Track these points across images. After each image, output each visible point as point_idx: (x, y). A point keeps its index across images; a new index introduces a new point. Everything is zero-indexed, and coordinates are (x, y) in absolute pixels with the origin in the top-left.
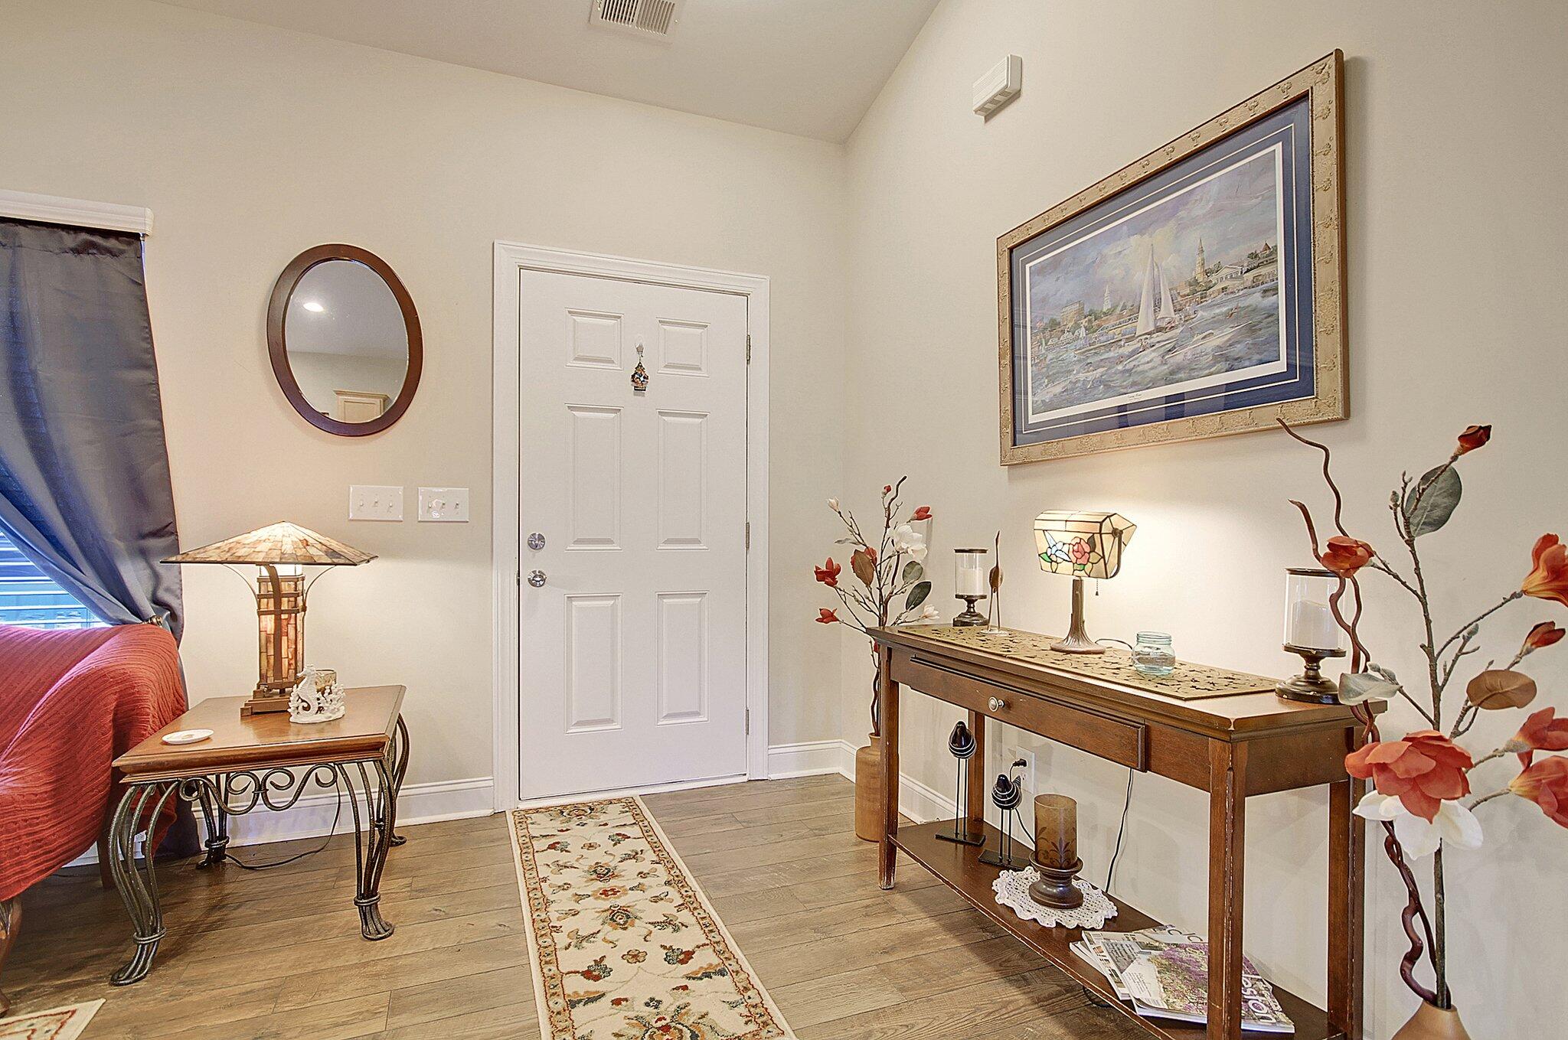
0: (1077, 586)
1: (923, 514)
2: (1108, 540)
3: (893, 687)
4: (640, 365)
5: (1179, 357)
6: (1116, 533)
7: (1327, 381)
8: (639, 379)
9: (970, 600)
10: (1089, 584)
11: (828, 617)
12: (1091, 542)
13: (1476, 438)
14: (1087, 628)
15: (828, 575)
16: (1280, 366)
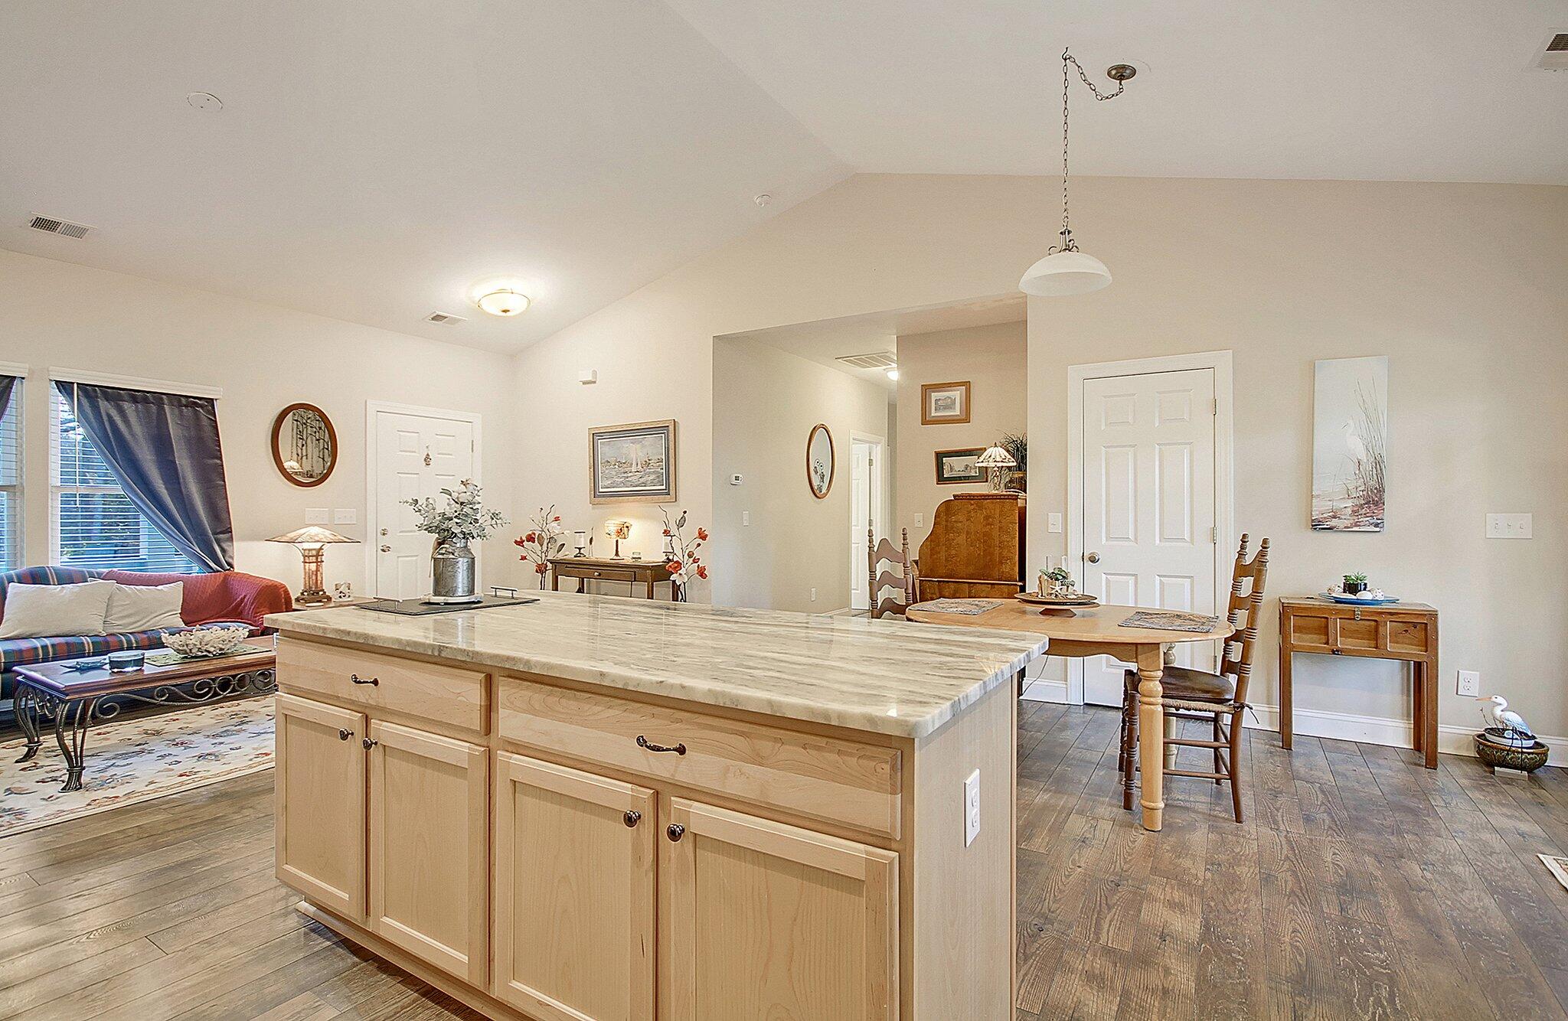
0: (617, 541)
1: (557, 519)
2: (626, 529)
3: (557, 577)
4: (428, 455)
5: (642, 480)
6: (627, 527)
7: (672, 492)
8: (427, 459)
9: (580, 549)
10: (620, 541)
11: (524, 558)
12: (621, 529)
13: (685, 512)
14: (619, 553)
15: (520, 543)
16: (664, 487)
